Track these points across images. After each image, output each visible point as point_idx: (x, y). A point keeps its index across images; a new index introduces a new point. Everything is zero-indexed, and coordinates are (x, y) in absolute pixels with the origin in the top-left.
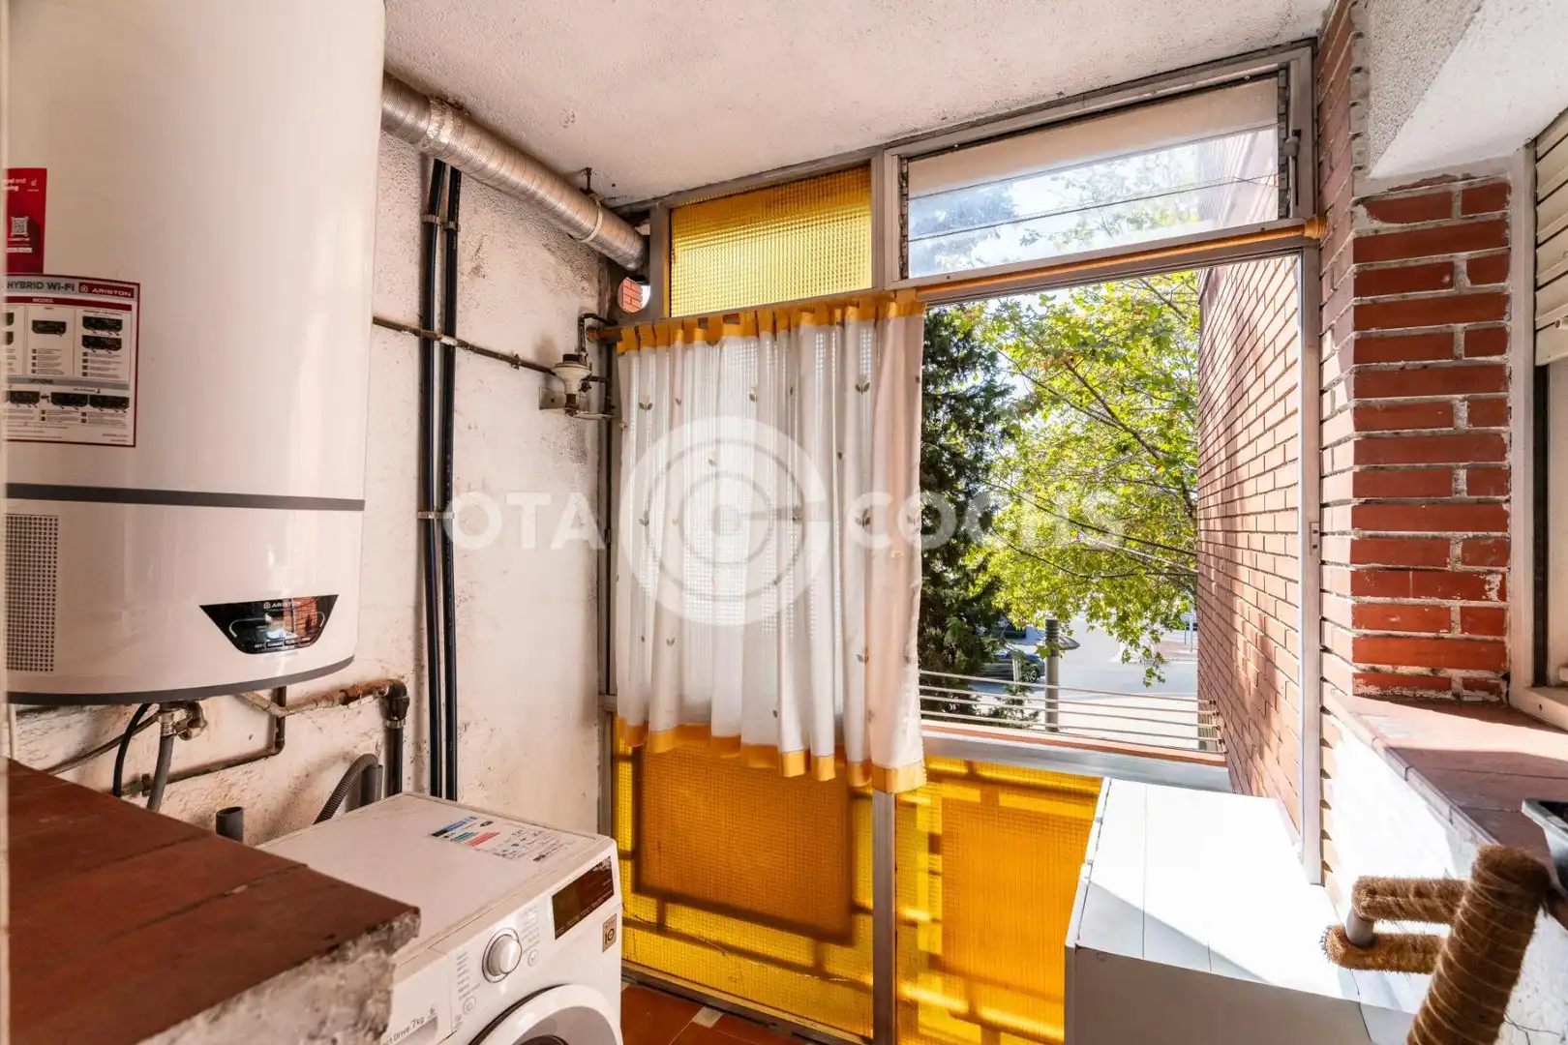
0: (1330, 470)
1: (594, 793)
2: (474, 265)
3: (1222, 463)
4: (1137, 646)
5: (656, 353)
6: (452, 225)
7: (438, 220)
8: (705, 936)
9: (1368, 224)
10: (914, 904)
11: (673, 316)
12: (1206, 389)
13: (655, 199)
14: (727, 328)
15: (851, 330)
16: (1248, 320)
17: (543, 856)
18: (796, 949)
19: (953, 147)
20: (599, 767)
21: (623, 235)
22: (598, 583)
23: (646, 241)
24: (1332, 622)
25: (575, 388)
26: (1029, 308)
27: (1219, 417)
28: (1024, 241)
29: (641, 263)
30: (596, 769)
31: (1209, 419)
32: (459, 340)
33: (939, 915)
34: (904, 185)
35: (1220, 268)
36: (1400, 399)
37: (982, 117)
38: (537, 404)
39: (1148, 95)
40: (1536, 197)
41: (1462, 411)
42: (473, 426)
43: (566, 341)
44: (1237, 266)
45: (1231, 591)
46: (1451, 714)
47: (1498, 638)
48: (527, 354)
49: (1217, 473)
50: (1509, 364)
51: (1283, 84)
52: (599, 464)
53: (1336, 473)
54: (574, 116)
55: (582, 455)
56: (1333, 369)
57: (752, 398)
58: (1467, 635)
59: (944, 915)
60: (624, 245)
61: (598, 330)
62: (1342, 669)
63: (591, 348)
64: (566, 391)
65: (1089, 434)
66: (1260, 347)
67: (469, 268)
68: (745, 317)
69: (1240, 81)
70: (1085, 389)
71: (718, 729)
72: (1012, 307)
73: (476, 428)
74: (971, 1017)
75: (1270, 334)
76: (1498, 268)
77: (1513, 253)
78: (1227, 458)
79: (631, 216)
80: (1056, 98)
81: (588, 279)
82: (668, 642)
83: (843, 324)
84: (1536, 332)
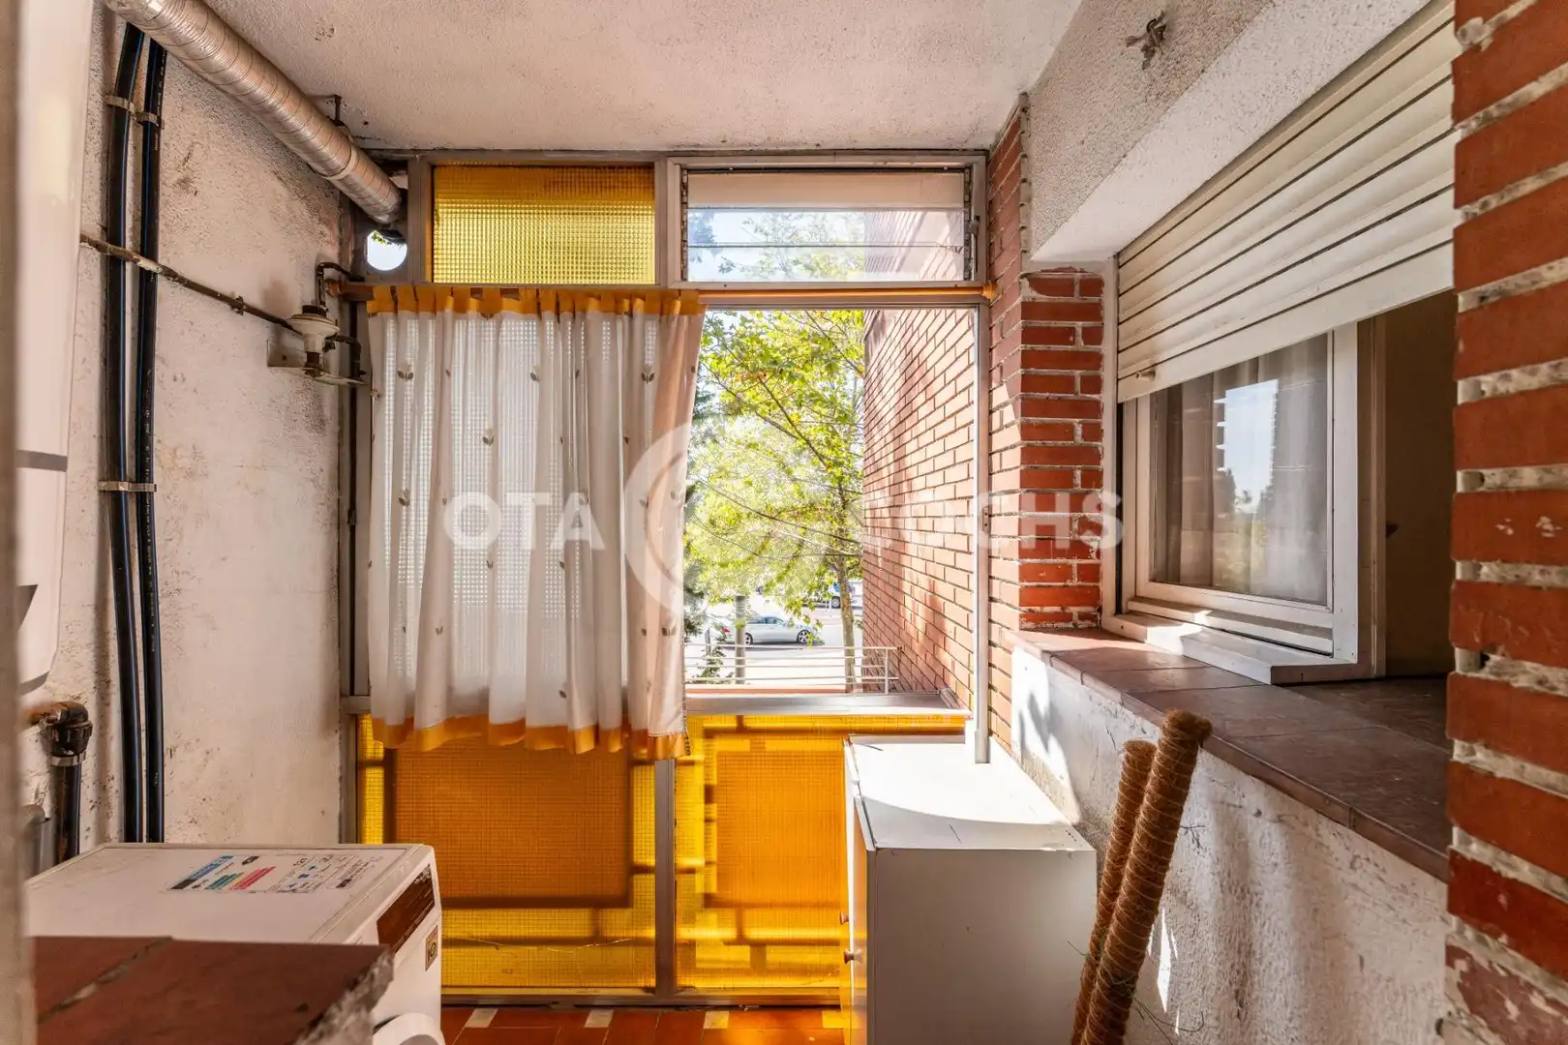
0: (999, 469)
1: (335, 808)
2: (180, 176)
3: (889, 465)
4: (800, 614)
5: (418, 317)
6: (152, 118)
7: (132, 108)
8: (475, 934)
9: (1028, 293)
10: (691, 854)
11: (435, 281)
12: (872, 407)
13: (415, 151)
14: (506, 301)
15: (638, 321)
16: (918, 356)
17: (348, 881)
18: (574, 922)
19: (728, 169)
20: (340, 779)
21: (377, 182)
22: (338, 570)
23: (403, 194)
24: (998, 579)
25: (318, 346)
26: (732, 327)
27: (887, 429)
28: (722, 269)
29: (396, 218)
30: (337, 781)
31: (875, 431)
32: (164, 267)
33: (714, 857)
34: (685, 193)
35: (887, 312)
36: (1047, 419)
37: (756, 148)
38: (265, 360)
39: (880, 164)
40: (1118, 290)
41: (1079, 431)
42: (179, 376)
43: (301, 291)
44: (907, 311)
45: (899, 564)
46: (1088, 637)
47: (1096, 584)
48: (253, 299)
49: (885, 473)
50: (1103, 401)
51: (968, 180)
52: (340, 434)
53: (1002, 471)
54: (333, 30)
55: (320, 424)
56: (1001, 395)
57: (534, 377)
58: (1080, 583)
59: (719, 857)
60: (377, 193)
61: (340, 282)
62: (1008, 613)
63: (331, 304)
64: (306, 347)
65: (765, 439)
66: (930, 376)
67: (175, 179)
68: (526, 293)
69: (940, 170)
70: (773, 401)
71: (498, 715)
72: (716, 324)
73: (184, 380)
74: (741, 940)
75: (940, 368)
76: (1094, 336)
77: (1105, 327)
78: (895, 461)
79: (388, 163)
80: (815, 148)
81: (327, 223)
82: (437, 630)
83: (631, 314)
84: (1118, 380)
